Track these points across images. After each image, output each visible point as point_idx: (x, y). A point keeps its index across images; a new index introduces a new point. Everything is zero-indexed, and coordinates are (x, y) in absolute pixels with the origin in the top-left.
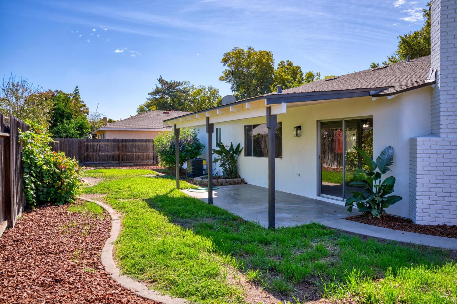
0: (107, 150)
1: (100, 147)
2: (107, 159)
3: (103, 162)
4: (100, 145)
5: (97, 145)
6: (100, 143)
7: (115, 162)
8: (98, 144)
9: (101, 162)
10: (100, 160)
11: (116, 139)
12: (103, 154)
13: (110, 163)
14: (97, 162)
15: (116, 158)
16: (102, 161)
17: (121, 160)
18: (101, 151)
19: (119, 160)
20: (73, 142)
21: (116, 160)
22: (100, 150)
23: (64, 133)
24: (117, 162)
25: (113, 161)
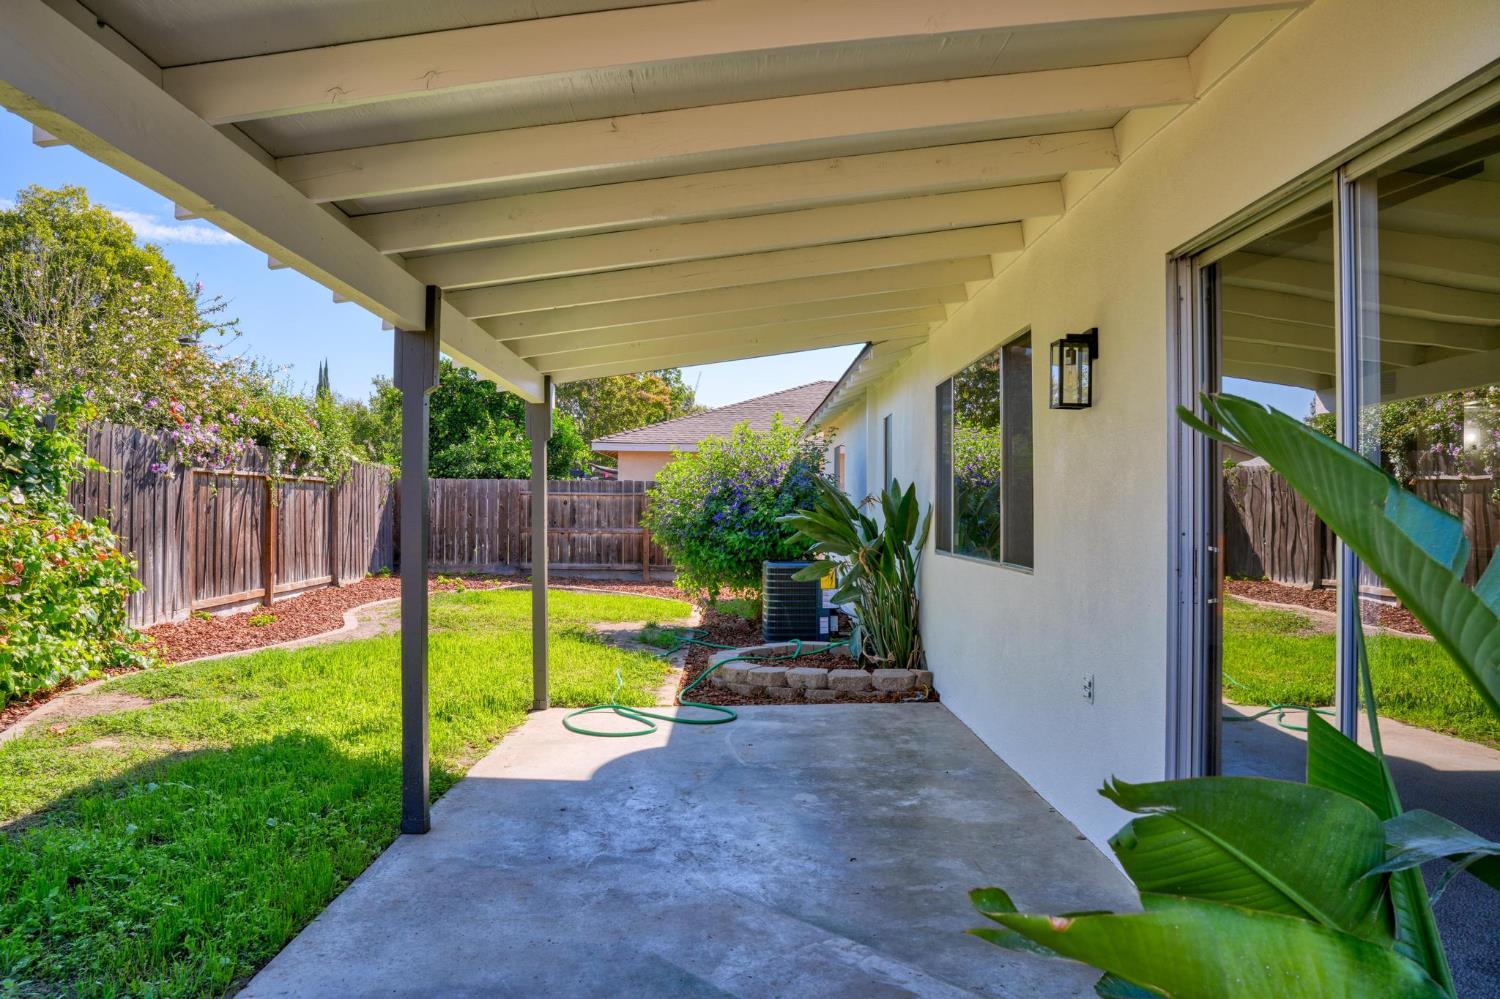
0: (598, 522)
1: (573, 510)
2: (599, 555)
3: (585, 565)
4: (573, 502)
5: (565, 503)
6: (575, 498)
7: (628, 566)
8: (566, 498)
9: (577, 565)
10: (572, 559)
11: (631, 482)
12: (584, 535)
13: (609, 570)
14: (565, 565)
15: (630, 553)
16: (581, 562)
17: (646, 561)
18: (576, 526)
19: (640, 560)
20: (482, 490)
21: (629, 561)
22: (573, 522)
24: (634, 566)
25: (620, 561)
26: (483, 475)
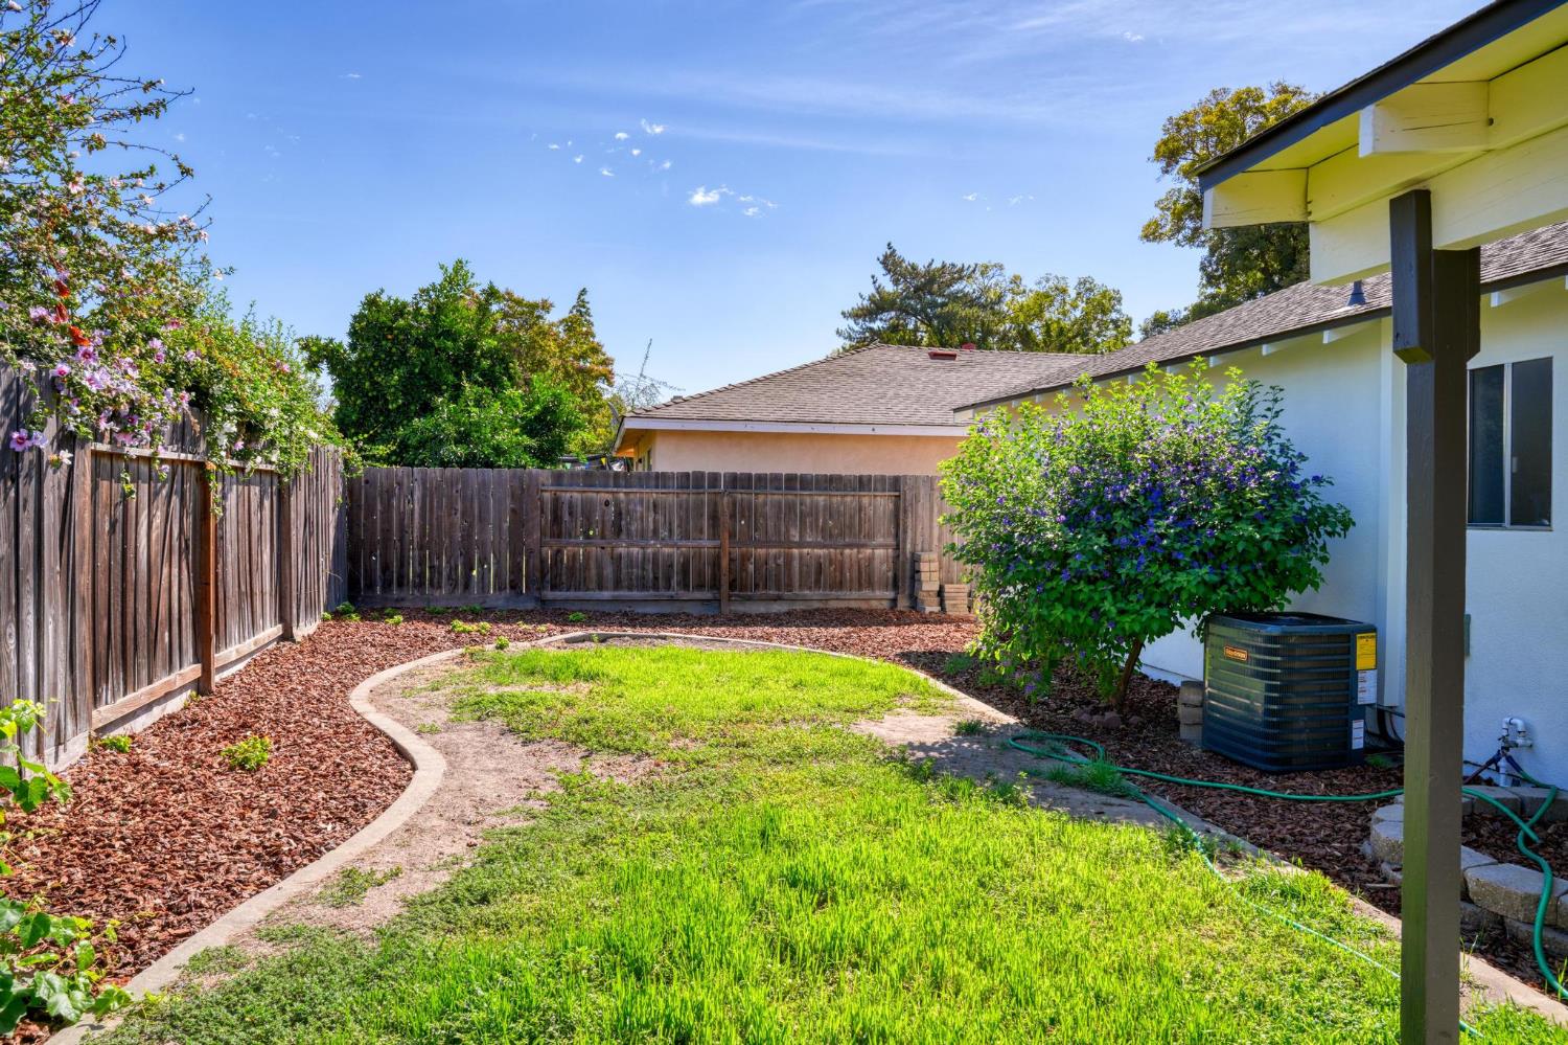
0: (655, 532)
1: (619, 514)
2: (656, 578)
3: (636, 594)
4: (617, 505)
5: (607, 503)
6: (622, 496)
7: (698, 595)
8: (609, 497)
9: (624, 593)
10: (617, 585)
11: (702, 474)
12: (635, 550)
13: (672, 600)
14: (606, 594)
15: (700, 573)
16: (630, 588)
17: (725, 587)
18: (623, 536)
19: (715, 585)
20: (484, 485)
21: (700, 586)
22: (618, 531)
23: (457, 442)
24: (707, 595)
25: (685, 586)
26: (469, 462)
